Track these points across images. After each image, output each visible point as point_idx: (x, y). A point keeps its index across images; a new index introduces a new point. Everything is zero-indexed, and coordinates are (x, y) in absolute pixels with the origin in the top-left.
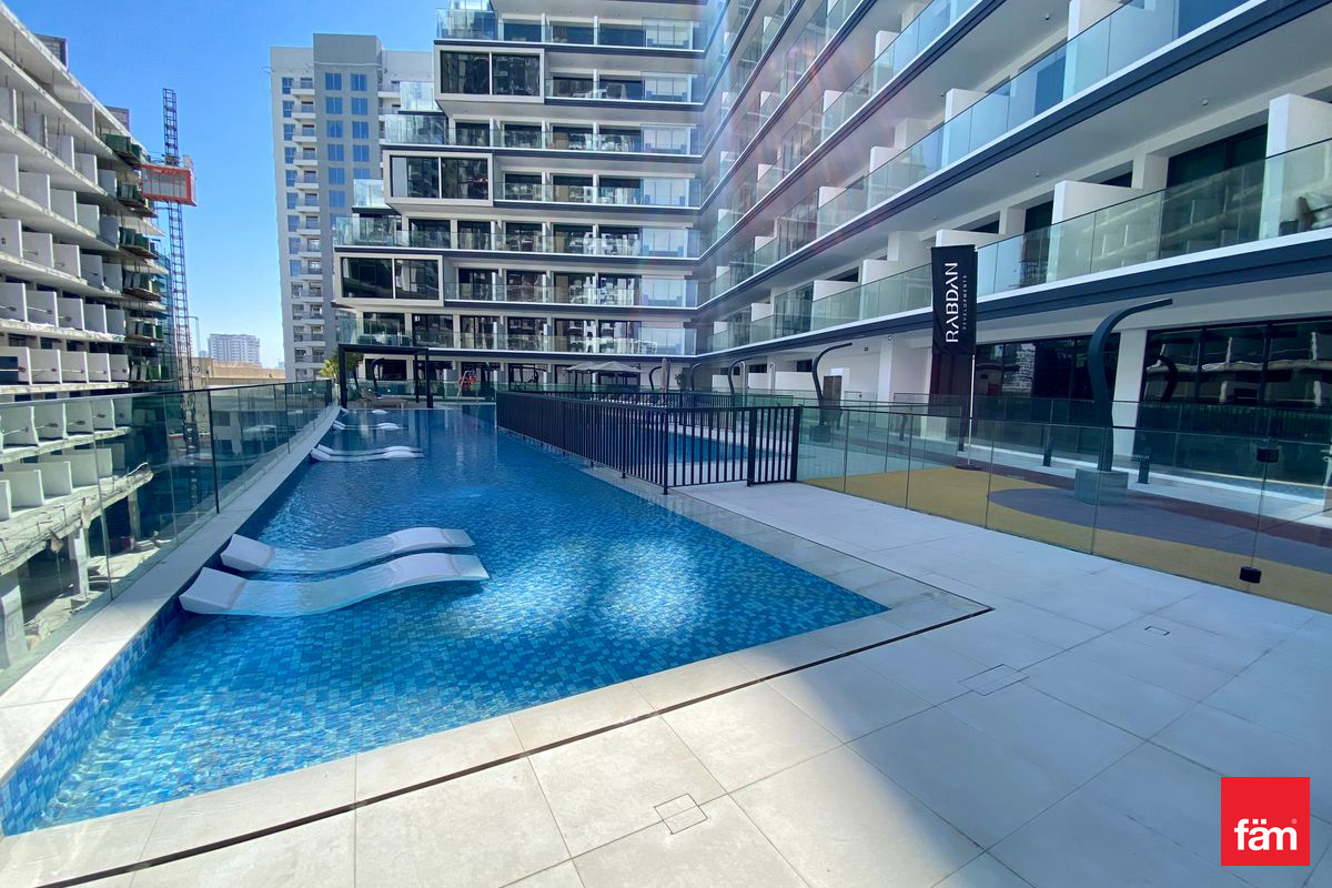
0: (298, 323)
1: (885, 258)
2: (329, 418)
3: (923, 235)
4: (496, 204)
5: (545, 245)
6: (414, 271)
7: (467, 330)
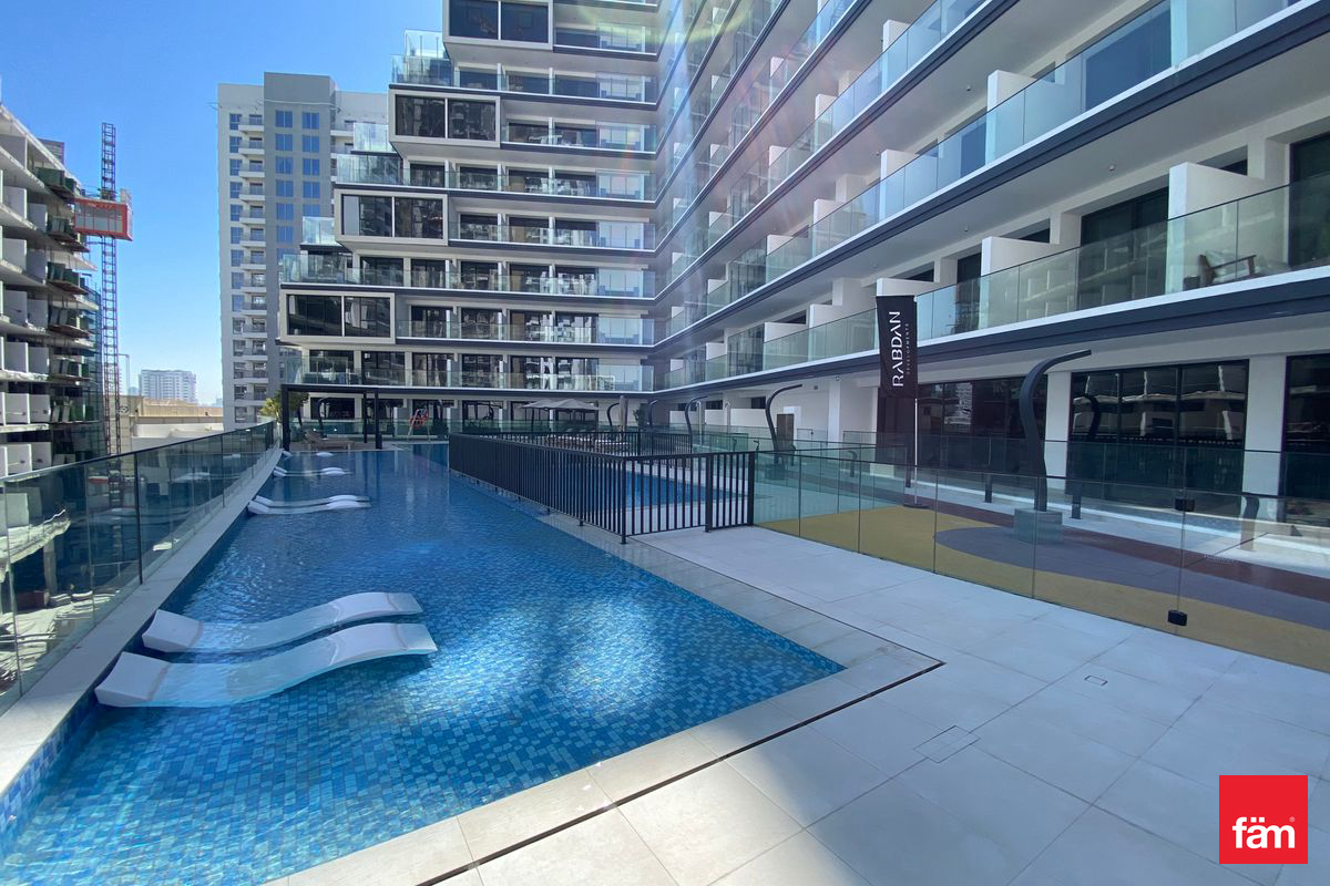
0: (238, 359)
1: (830, 303)
2: (270, 463)
3: (865, 282)
4: (450, 244)
5: (501, 282)
6: (364, 309)
7: (420, 368)
